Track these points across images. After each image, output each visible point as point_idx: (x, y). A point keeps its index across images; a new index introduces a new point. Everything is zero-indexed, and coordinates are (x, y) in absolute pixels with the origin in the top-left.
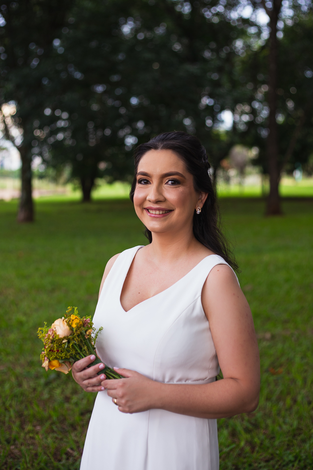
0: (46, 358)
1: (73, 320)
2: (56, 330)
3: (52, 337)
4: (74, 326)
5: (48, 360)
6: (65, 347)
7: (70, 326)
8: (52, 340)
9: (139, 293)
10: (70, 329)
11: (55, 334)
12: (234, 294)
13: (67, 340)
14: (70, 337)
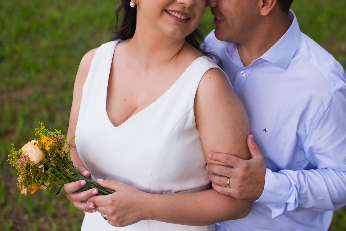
0: (24, 186)
1: (45, 143)
2: (29, 157)
3: (26, 165)
4: (47, 148)
5: (26, 187)
6: (42, 172)
7: (43, 149)
8: (26, 167)
9: (125, 100)
10: (44, 153)
11: (29, 161)
12: (229, 103)
13: (43, 165)
14: (45, 160)
